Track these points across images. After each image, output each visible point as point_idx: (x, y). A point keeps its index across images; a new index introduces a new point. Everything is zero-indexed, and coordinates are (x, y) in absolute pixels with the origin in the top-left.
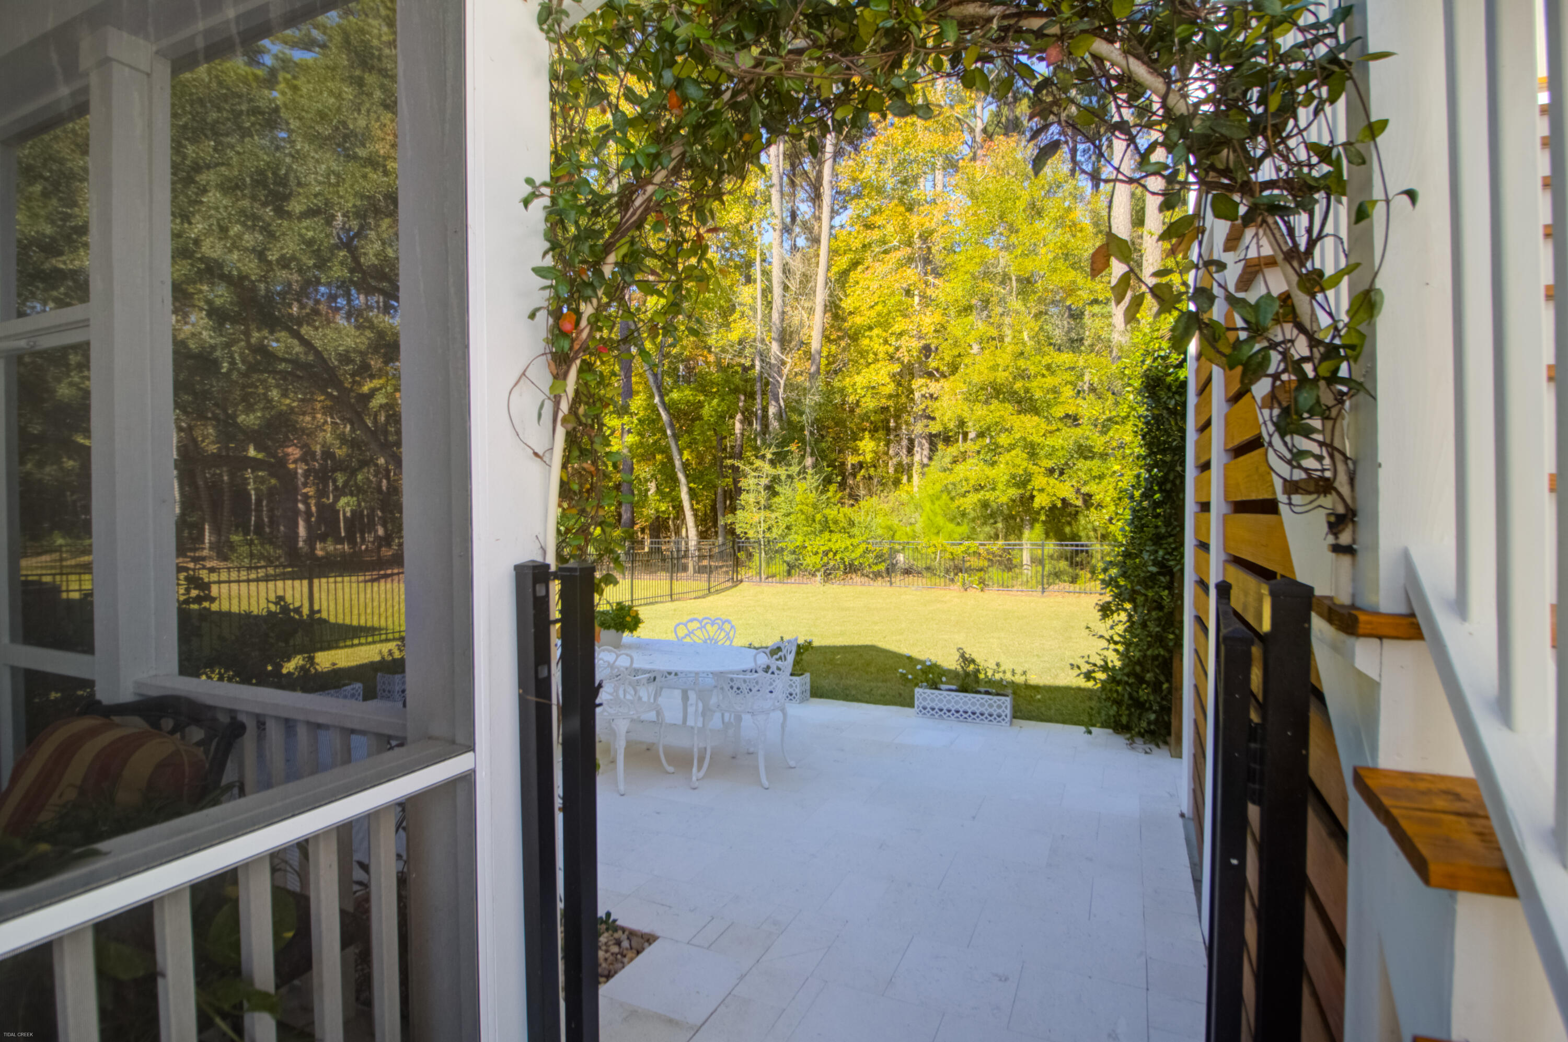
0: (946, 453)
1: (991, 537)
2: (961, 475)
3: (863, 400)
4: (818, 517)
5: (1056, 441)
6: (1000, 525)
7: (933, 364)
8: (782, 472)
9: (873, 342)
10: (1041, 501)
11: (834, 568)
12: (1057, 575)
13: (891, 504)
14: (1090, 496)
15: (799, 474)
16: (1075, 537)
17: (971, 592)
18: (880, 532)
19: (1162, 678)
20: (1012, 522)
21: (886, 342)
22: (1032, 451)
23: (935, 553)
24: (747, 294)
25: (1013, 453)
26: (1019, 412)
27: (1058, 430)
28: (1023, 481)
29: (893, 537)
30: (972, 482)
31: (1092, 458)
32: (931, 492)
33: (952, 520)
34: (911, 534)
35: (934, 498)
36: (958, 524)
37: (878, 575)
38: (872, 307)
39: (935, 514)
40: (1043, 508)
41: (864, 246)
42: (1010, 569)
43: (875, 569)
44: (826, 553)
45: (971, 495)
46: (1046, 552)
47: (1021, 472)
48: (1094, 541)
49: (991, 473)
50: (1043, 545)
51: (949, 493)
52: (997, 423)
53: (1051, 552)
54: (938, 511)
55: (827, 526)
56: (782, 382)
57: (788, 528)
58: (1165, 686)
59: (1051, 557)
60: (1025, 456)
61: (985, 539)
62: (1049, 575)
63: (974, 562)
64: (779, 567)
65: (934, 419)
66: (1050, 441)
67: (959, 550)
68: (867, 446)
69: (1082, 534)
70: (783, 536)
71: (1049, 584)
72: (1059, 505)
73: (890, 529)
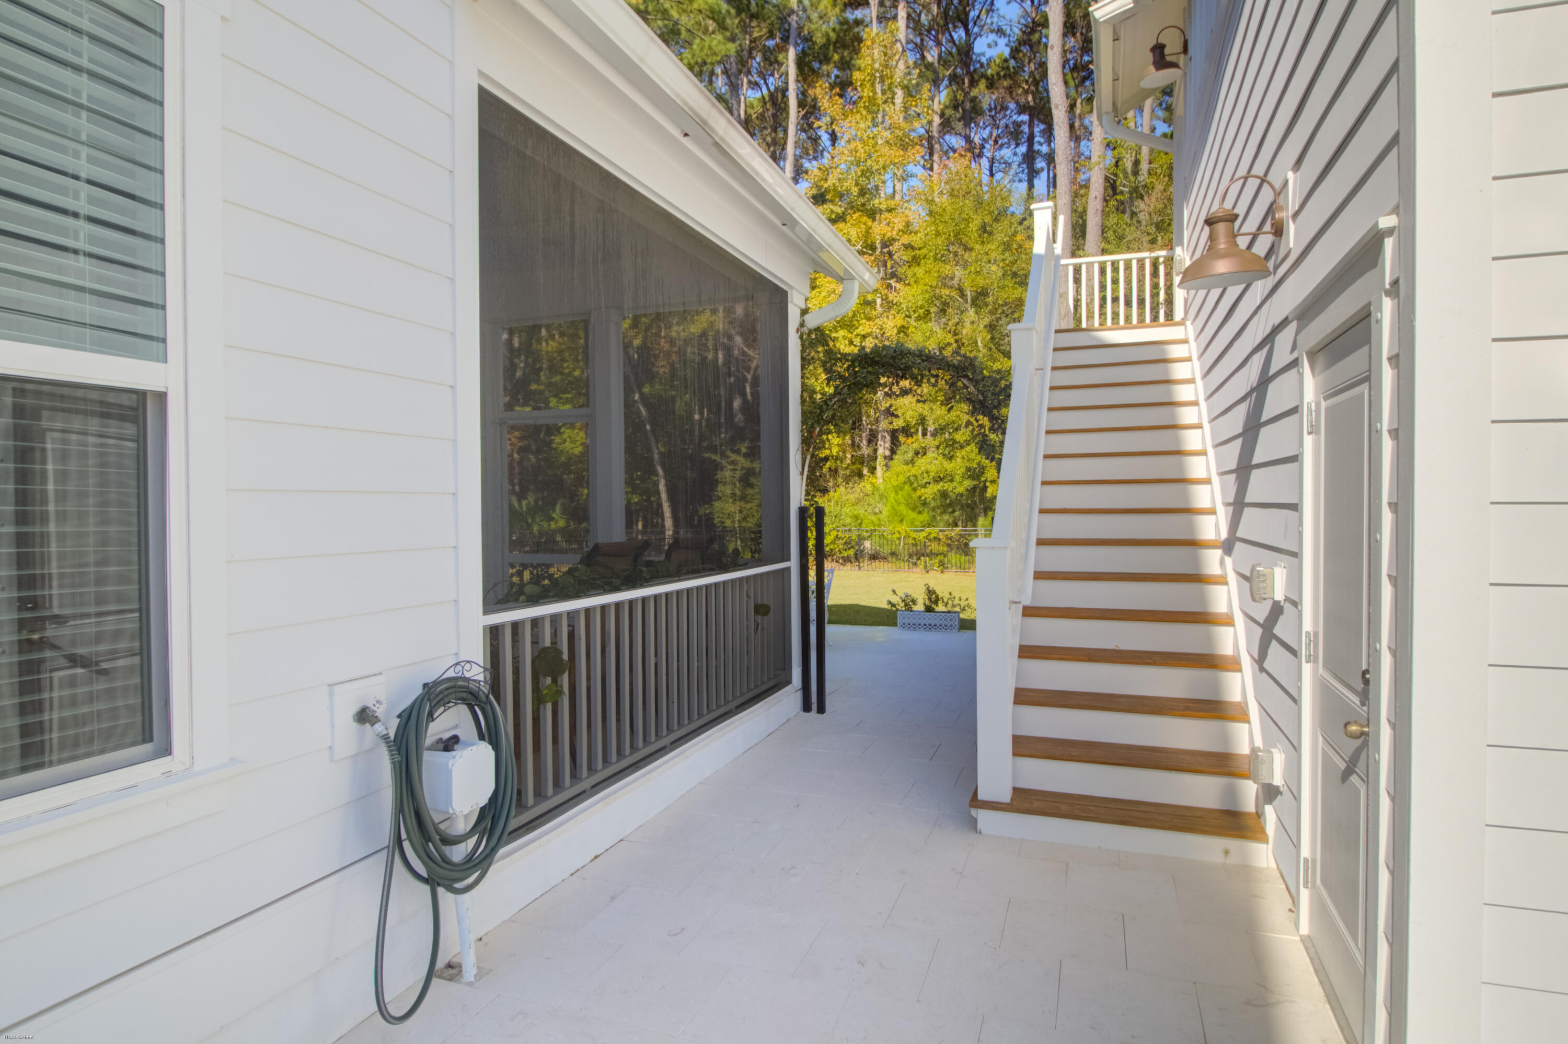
0: (909, 447)
1: (950, 524)
2: (922, 468)
6: (958, 514)
8: (754, 464)
13: (856, 495)
17: (932, 572)
18: (848, 520)
20: (968, 510)
23: (899, 539)
25: (968, 449)
29: (860, 525)
30: (932, 474)
32: (895, 483)
33: (913, 509)
34: (876, 522)
35: (897, 489)
36: (920, 513)
37: (847, 560)
39: (899, 503)
42: (966, 553)
43: (845, 554)
45: (931, 486)
47: (975, 466)
49: (949, 466)
51: (911, 484)
54: (902, 500)
56: (749, 377)
61: (944, 526)
63: (934, 547)
65: (897, 416)
67: (921, 536)
73: (856, 517)
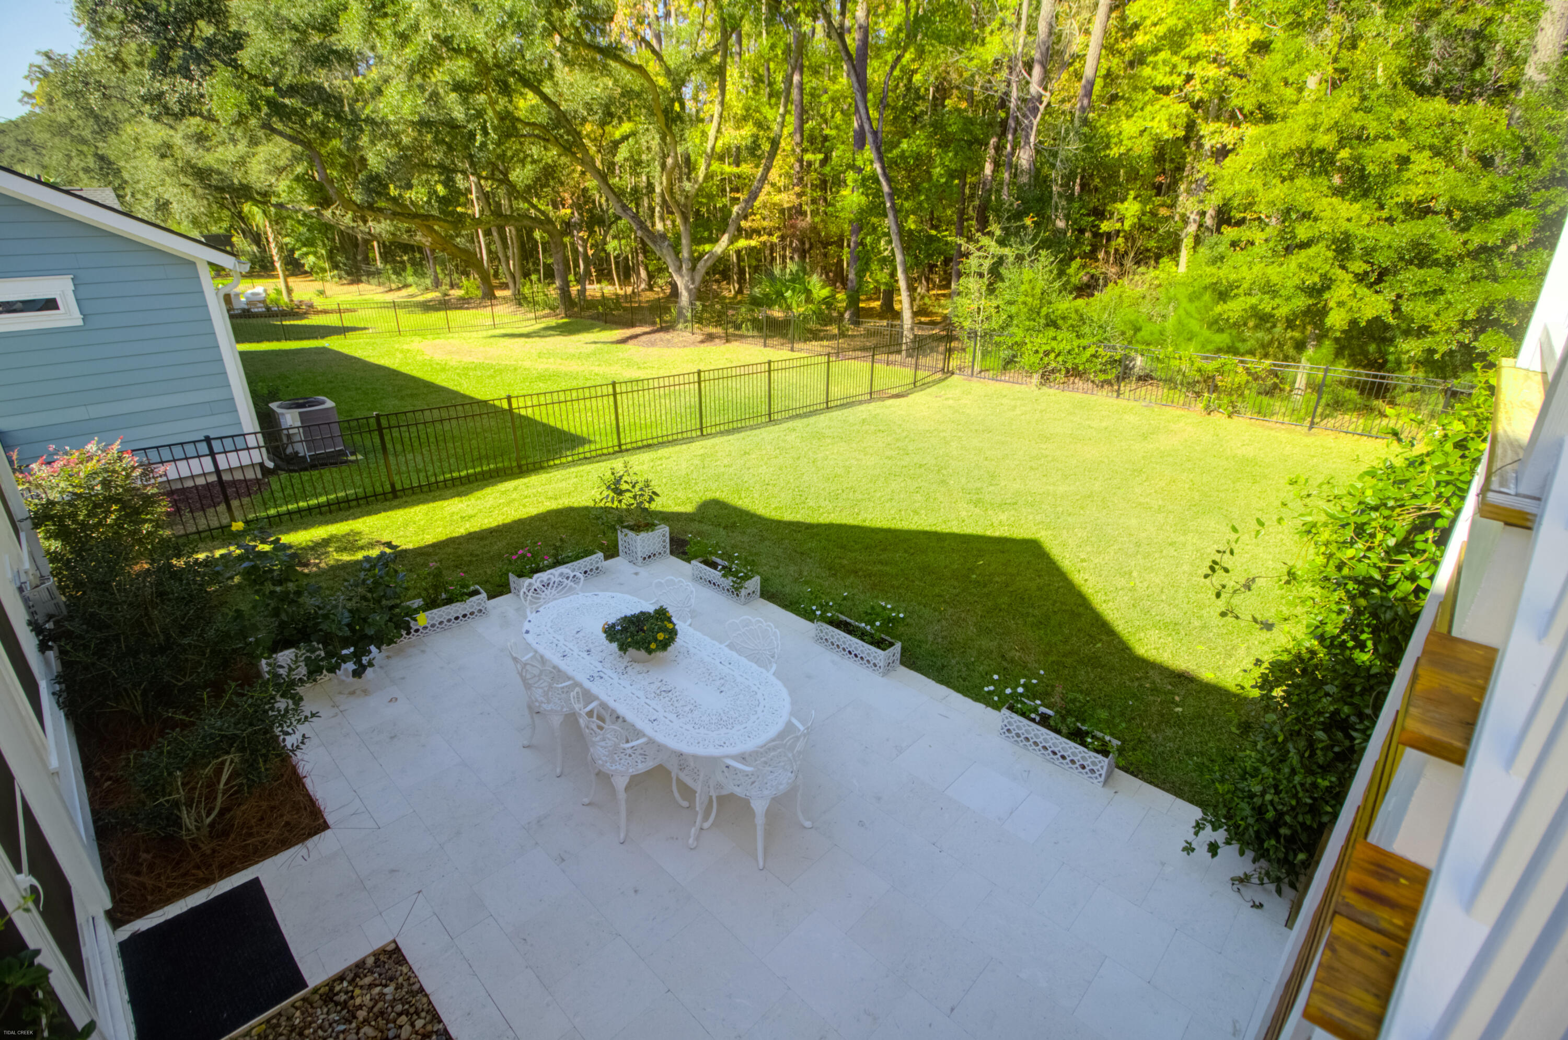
0: (1223, 238)
1: (1258, 354)
2: (1236, 271)
4: (1045, 310)
5: (1383, 234)
7: (1234, 101)
8: (1010, 251)
9: (1157, 72)
11: (1053, 371)
12: (1337, 405)
15: (1031, 253)
17: (1215, 417)
21: (1174, 70)
22: (1343, 247)
23: (1179, 365)
25: (1314, 250)
27: (1391, 220)
28: (1317, 288)
31: (1431, 264)
32: (1194, 286)
33: (1210, 326)
36: (1217, 332)
37: (1104, 383)
38: (1162, 20)
39: (1190, 317)
40: (1338, 325)
42: (1274, 394)
43: (1103, 376)
44: (1047, 354)
46: (1330, 375)
47: (1318, 277)
50: (1329, 366)
51: (1216, 291)
53: (1338, 376)
54: (1196, 313)
55: (1053, 322)
56: (1035, 123)
57: (1010, 319)
59: (1336, 383)
60: (1330, 255)
62: (1326, 405)
63: (1228, 382)
64: (994, 362)
66: (1374, 234)
67: (1211, 365)
68: (1129, 210)
69: (1393, 358)
70: (1003, 329)
71: (1324, 417)
72: (1365, 324)
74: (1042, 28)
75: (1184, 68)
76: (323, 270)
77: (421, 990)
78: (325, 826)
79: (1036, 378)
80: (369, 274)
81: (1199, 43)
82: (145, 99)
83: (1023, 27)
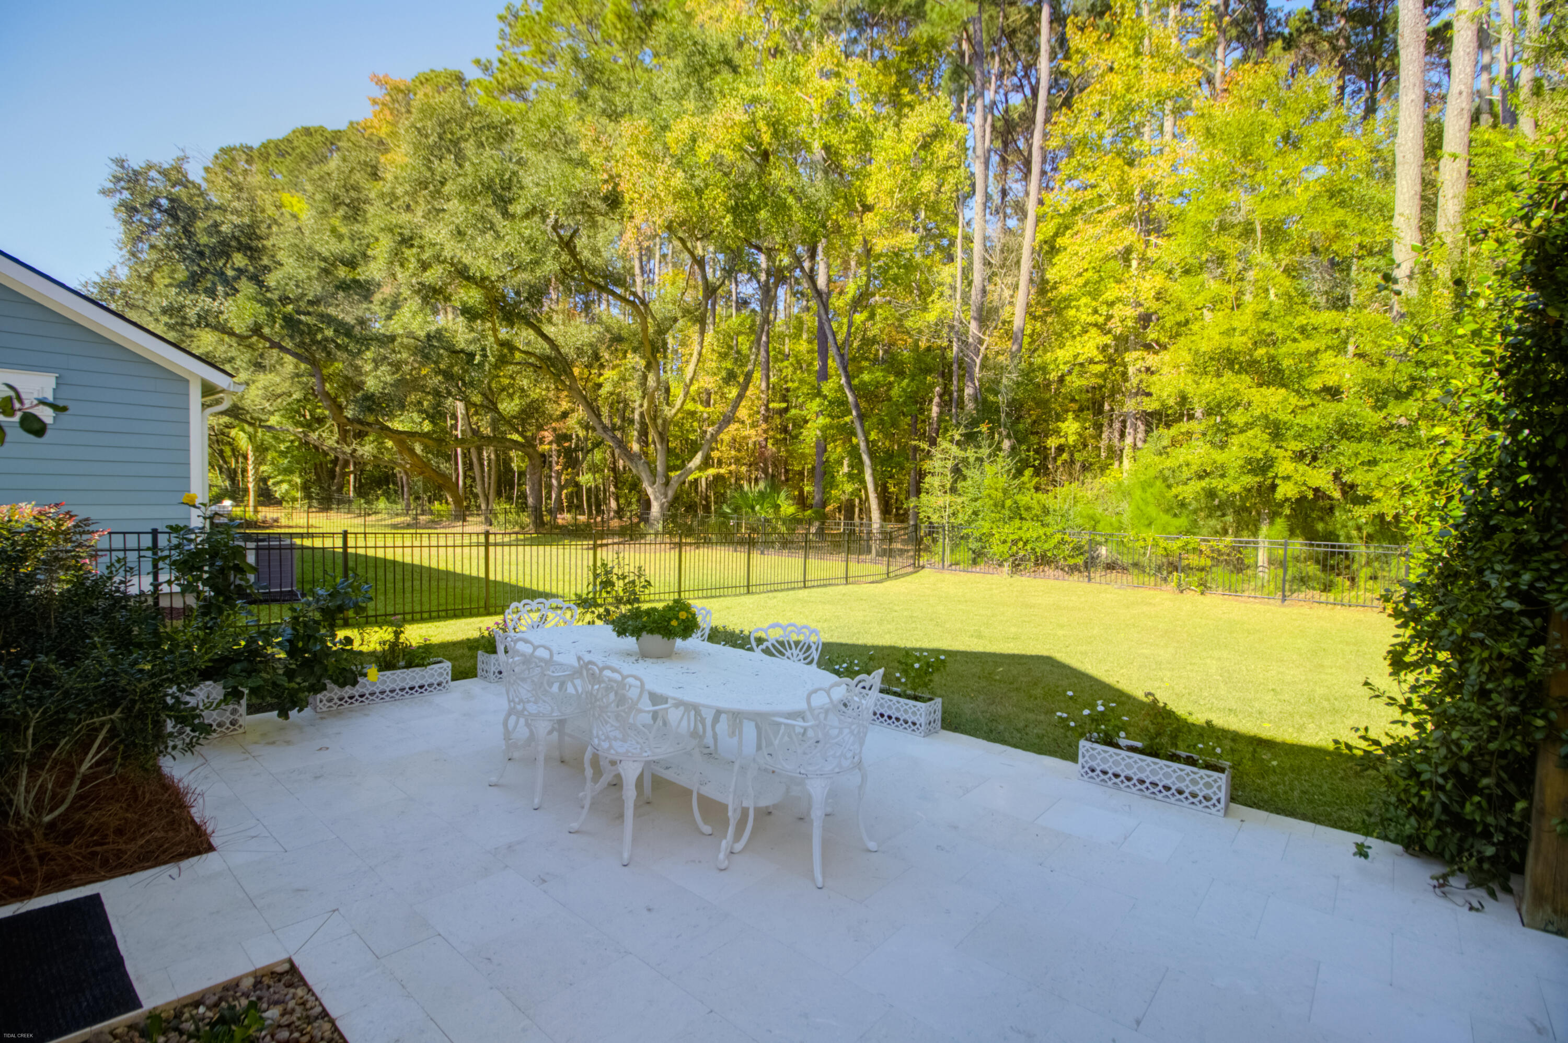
0: (1165, 435)
1: (1217, 532)
2: (1181, 460)
3: (1068, 378)
4: (1008, 503)
5: (1311, 419)
6: (1229, 518)
7: (1152, 335)
8: (971, 453)
9: (1081, 313)
10: (1285, 490)
11: (1024, 558)
12: (1303, 580)
13: (1095, 492)
14: (1353, 486)
15: (989, 456)
16: (1331, 536)
17: (1188, 595)
18: (1079, 521)
19: (1512, 788)
20: (1245, 515)
21: (1096, 311)
22: (1276, 432)
23: (1145, 548)
24: (948, 273)
25: (1250, 433)
26: (1260, 385)
27: (1313, 405)
28: (1262, 467)
29: (1094, 528)
30: (1194, 468)
31: (1360, 440)
32: (1143, 478)
33: (1167, 511)
34: (1116, 525)
35: (1146, 485)
36: (1175, 515)
37: (1074, 569)
38: (1080, 275)
39: (1147, 503)
40: (1287, 500)
41: (1074, 209)
42: (1240, 571)
43: (1071, 562)
44: (1015, 542)
45: (1192, 483)
46: (1289, 552)
47: (1260, 456)
48: (1357, 542)
49: (1220, 457)
50: (1286, 545)
51: (1165, 479)
52: (1230, 399)
53: (1297, 553)
54: (1151, 500)
55: (1017, 513)
56: (978, 361)
57: (975, 513)
58: (1520, 805)
59: (1297, 559)
60: (1266, 437)
61: (1210, 534)
62: (1294, 579)
63: (1194, 560)
64: (964, 555)
65: (1149, 394)
66: (1300, 420)
67: (1175, 546)
68: (1070, 428)
69: (1342, 533)
70: (969, 523)
71: (1292, 592)
72: (1311, 496)
73: (1092, 518)
74: (975, 293)
75: (1103, 310)
76: (294, 499)
77: (324, 1014)
78: (210, 848)
79: (1006, 568)
80: (340, 502)
81: (1112, 292)
82: (164, 311)
83: (958, 296)
